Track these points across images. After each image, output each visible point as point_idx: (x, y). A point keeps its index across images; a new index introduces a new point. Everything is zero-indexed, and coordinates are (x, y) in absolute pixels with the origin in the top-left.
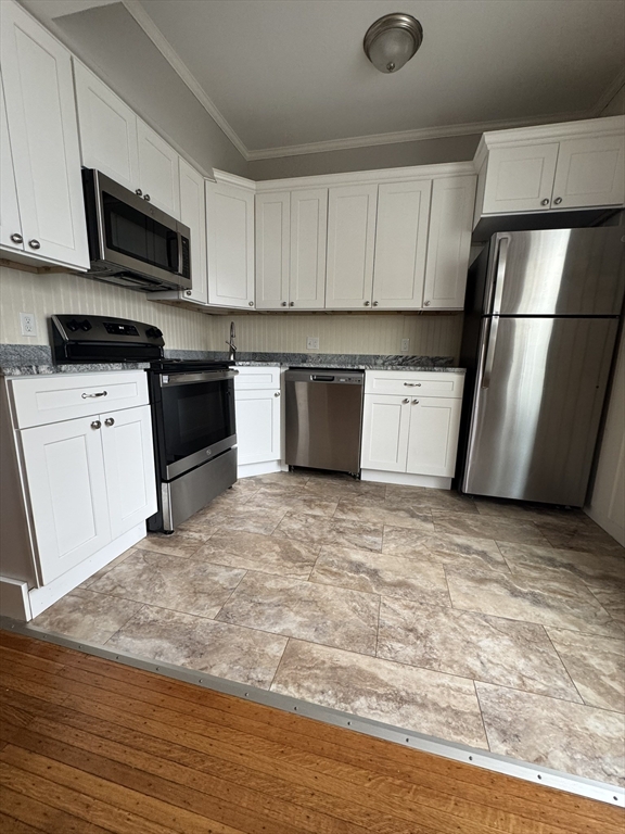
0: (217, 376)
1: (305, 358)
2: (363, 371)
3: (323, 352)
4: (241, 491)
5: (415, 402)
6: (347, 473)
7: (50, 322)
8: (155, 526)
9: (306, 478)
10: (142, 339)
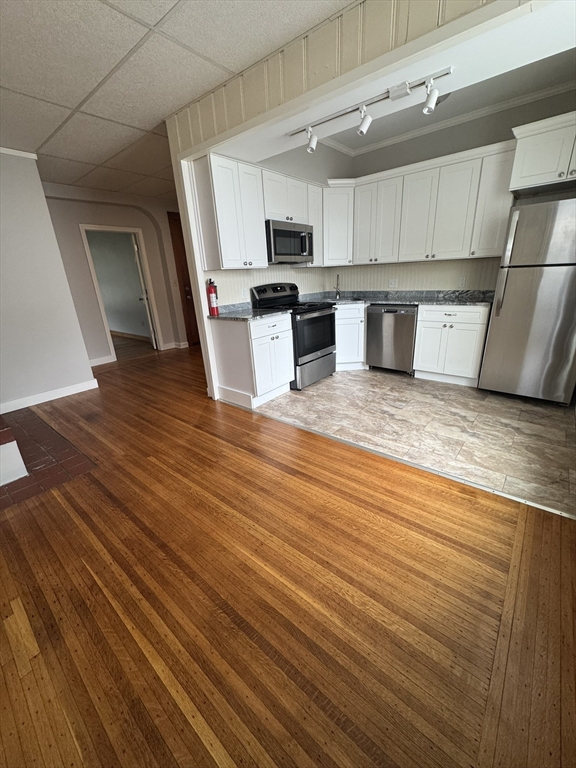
0: (327, 312)
1: (386, 295)
2: (417, 306)
3: (400, 290)
4: (337, 377)
5: (451, 327)
6: (405, 372)
7: (251, 290)
8: (293, 386)
9: (378, 374)
10: (288, 292)
